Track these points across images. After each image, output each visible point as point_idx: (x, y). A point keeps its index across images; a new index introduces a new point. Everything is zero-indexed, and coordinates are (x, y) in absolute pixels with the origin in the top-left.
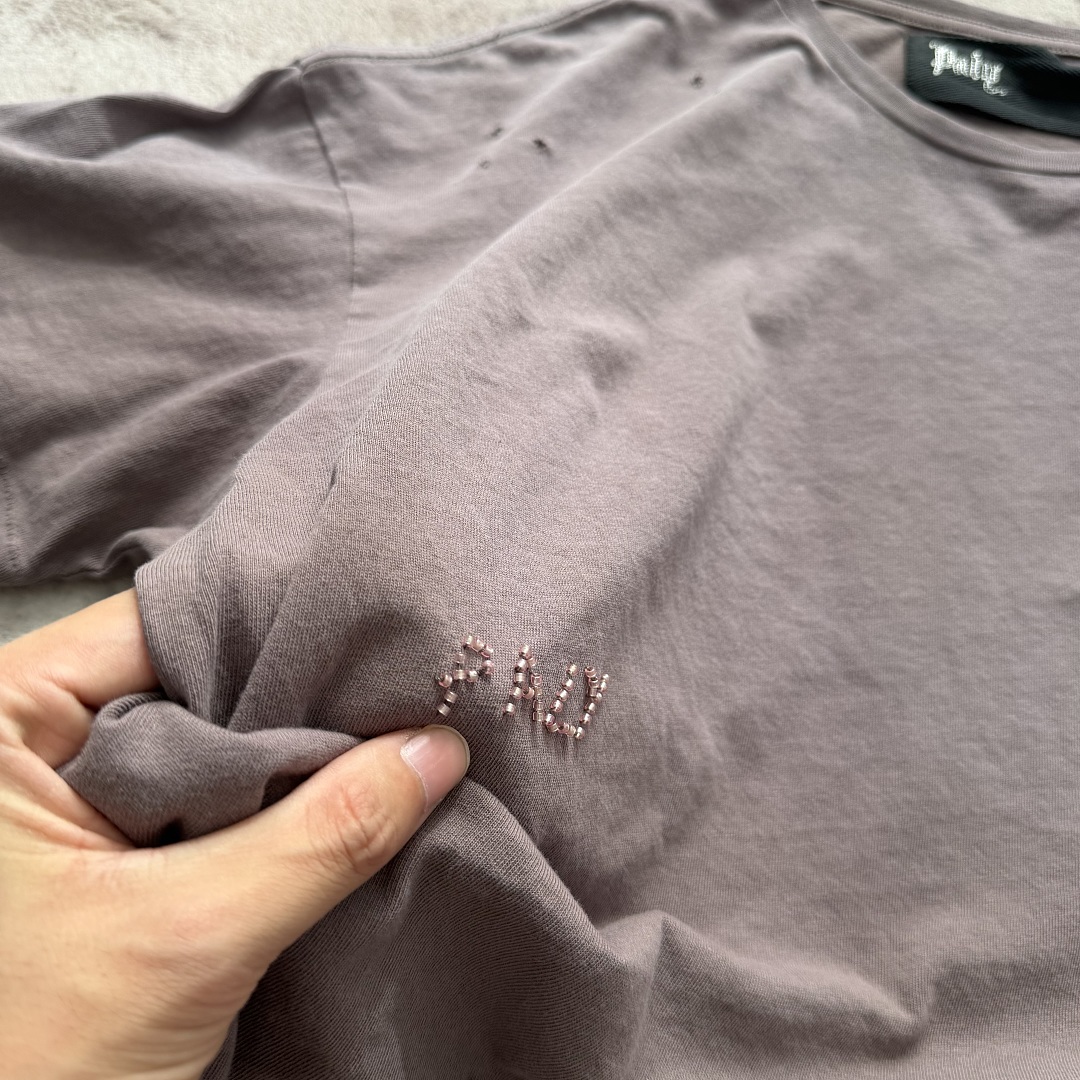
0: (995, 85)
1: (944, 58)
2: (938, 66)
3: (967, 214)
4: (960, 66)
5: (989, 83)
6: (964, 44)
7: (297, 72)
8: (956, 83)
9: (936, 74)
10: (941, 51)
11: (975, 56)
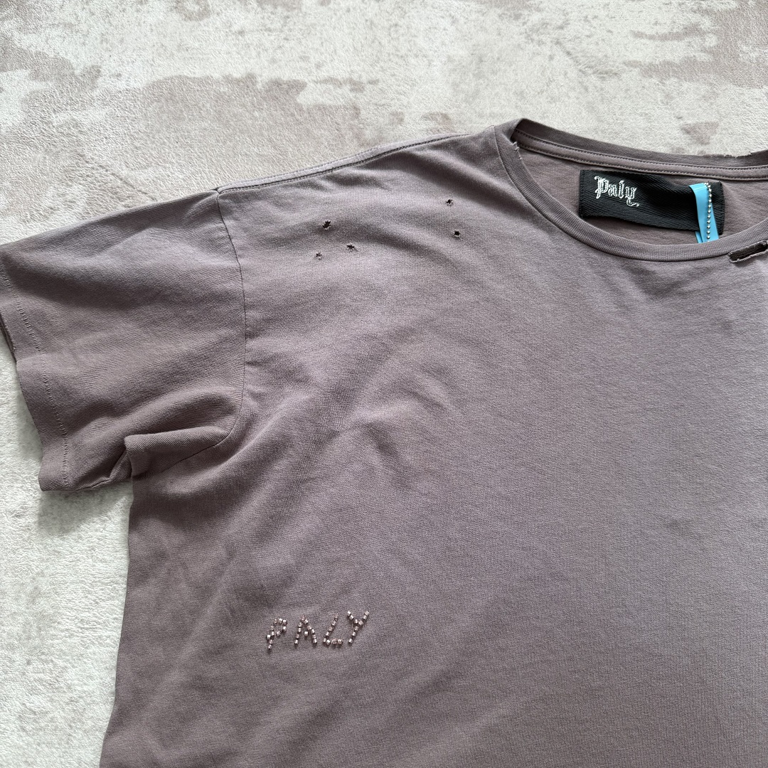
0: (632, 201)
1: (603, 186)
2: (599, 191)
3: (616, 290)
4: (612, 190)
5: (630, 198)
6: (614, 174)
7: (216, 194)
8: (610, 202)
9: (597, 198)
10: (601, 181)
11: (622, 182)
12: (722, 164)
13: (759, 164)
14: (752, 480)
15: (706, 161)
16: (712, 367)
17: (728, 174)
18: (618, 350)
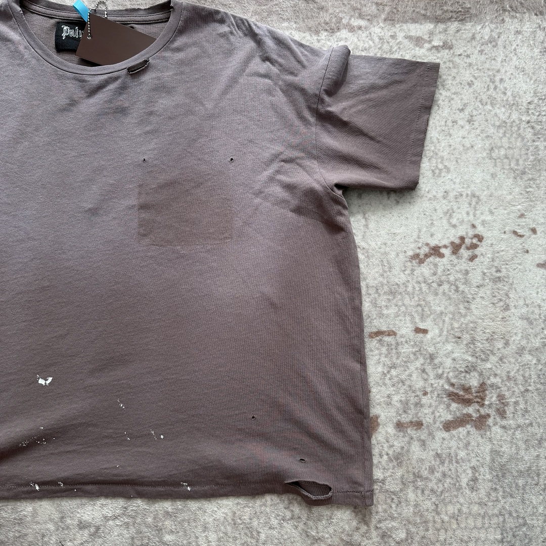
1: (67, 31)
2: (64, 35)
4: (71, 33)
6: (73, 24)
8: (71, 41)
9: (63, 38)
10: (65, 28)
11: (77, 28)
12: (135, 14)
13: (156, 13)
14: (130, 186)
15: (126, 12)
16: (115, 131)
17: (137, 20)
18: (69, 124)
